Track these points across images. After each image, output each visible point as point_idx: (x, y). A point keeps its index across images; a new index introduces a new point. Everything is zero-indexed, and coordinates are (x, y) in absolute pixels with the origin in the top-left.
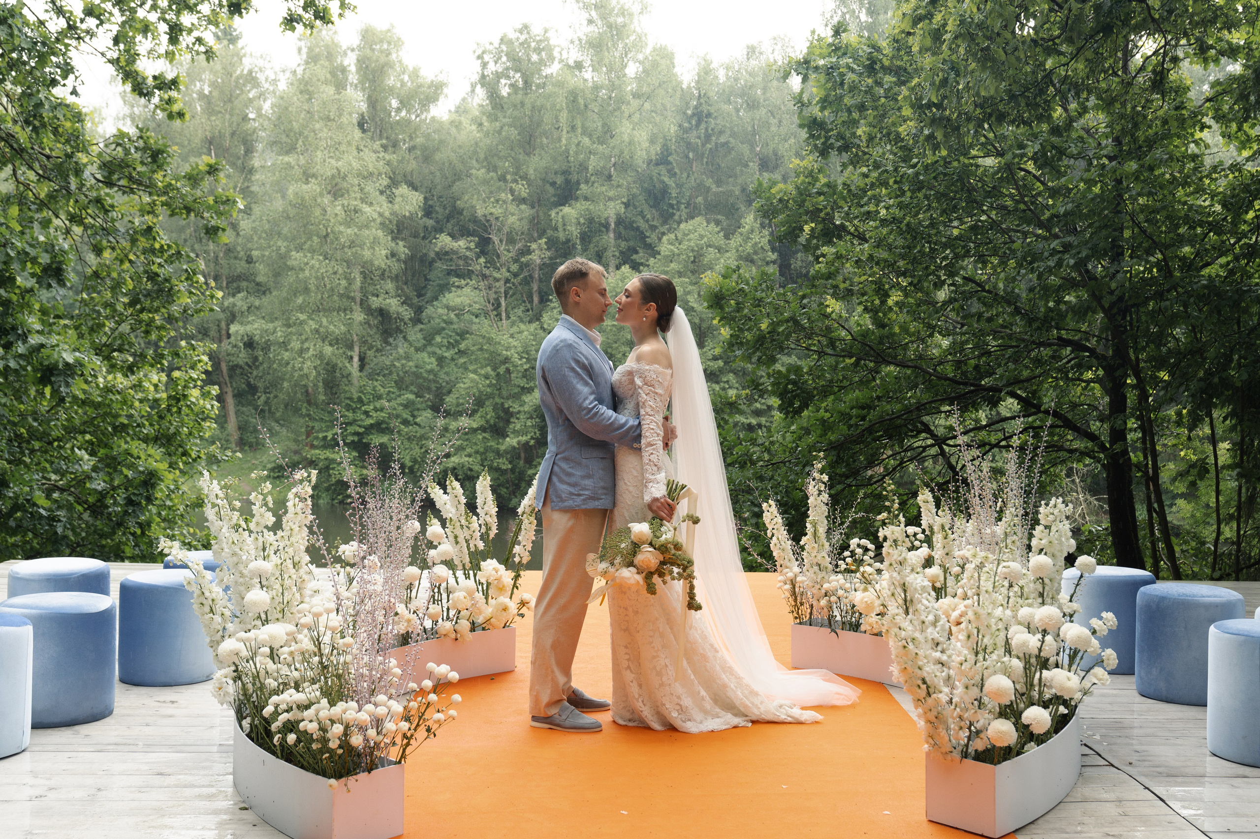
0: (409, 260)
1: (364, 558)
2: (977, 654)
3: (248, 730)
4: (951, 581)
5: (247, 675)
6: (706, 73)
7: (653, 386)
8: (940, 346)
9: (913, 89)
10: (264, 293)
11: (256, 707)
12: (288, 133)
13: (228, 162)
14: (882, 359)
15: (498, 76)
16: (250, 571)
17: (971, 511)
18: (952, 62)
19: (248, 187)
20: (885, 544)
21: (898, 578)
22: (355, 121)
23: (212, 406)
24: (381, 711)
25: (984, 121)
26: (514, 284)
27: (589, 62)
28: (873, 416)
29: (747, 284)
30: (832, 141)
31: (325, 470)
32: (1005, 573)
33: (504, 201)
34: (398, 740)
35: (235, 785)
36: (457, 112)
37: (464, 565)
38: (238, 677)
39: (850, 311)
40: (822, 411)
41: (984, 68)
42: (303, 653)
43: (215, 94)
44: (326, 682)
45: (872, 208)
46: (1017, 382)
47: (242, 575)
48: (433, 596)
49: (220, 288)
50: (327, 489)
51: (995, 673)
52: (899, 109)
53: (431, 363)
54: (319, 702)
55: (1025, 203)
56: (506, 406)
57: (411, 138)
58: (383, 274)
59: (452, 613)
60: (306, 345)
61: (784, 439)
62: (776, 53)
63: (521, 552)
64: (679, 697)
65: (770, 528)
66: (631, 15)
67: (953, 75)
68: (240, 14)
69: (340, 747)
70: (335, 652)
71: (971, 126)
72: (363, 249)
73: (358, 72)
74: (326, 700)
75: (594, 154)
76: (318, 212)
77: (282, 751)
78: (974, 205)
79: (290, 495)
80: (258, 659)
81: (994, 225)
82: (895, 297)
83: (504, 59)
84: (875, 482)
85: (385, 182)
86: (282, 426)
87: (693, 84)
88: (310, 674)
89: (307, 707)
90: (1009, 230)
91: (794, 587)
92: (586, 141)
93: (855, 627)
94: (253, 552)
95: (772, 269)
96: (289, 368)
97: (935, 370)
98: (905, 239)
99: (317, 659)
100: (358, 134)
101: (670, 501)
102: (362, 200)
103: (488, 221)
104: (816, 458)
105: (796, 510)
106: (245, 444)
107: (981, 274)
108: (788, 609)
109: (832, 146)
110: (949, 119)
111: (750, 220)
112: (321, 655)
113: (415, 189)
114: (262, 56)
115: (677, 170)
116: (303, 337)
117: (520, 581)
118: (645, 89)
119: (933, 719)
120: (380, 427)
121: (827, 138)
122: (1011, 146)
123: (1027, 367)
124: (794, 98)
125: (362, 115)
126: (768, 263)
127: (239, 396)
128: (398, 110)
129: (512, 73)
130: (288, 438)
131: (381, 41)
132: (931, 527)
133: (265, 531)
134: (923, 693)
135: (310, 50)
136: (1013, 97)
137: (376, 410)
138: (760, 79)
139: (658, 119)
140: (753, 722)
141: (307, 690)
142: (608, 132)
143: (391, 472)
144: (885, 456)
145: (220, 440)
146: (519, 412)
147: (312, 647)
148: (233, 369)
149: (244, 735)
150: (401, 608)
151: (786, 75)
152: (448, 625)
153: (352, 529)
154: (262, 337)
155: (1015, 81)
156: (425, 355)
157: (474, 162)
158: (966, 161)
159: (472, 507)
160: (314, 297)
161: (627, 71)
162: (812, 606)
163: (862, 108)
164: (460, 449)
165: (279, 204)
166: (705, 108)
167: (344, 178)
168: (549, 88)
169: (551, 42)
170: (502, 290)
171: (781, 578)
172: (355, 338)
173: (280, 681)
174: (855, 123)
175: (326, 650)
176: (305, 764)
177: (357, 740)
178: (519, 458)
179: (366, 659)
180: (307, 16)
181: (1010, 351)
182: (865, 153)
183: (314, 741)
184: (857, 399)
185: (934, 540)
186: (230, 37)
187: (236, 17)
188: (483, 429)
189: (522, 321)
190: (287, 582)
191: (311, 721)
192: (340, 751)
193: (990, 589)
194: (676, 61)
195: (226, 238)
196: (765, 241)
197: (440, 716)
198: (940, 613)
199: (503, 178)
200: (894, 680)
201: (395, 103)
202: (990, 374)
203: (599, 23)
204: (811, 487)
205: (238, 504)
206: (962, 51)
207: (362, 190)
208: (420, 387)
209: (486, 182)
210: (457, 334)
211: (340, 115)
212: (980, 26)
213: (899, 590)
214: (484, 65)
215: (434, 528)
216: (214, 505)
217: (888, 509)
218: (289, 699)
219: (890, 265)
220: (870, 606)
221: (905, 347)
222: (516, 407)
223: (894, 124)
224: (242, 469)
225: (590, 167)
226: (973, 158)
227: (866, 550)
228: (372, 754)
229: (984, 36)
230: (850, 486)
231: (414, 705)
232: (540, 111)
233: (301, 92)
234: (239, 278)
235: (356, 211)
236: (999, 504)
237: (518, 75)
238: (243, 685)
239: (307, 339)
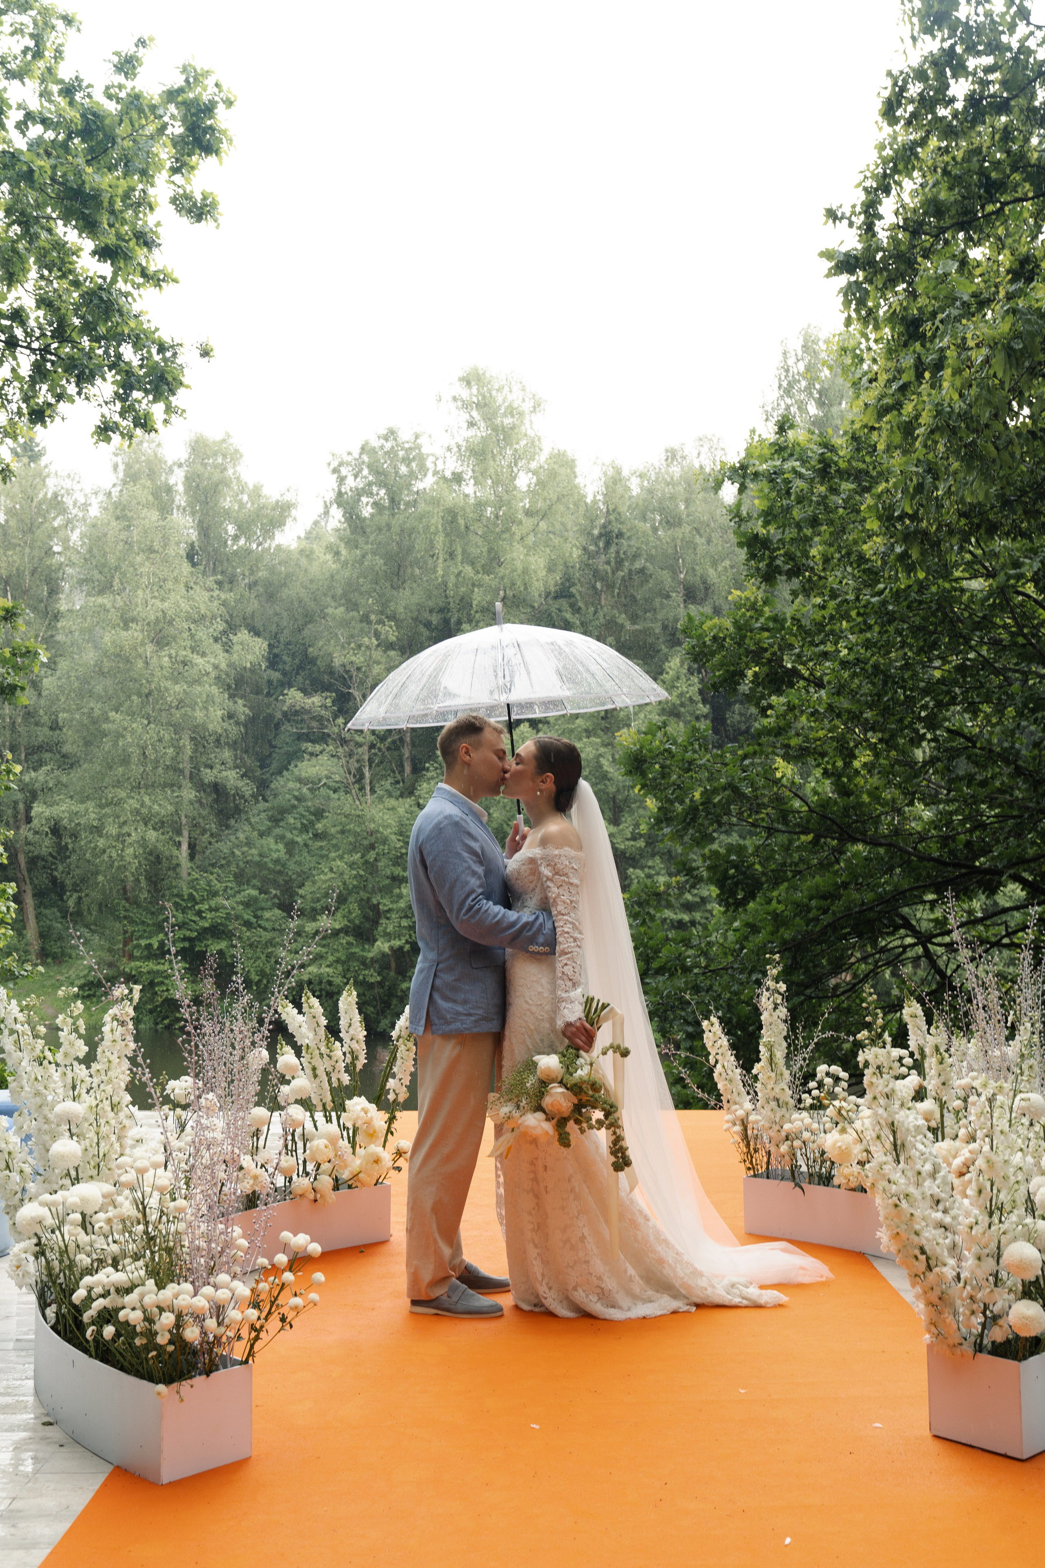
0: (251, 721)
1: (200, 1097)
2: (991, 1214)
3: (53, 1321)
4: (949, 1119)
5: (52, 1249)
6: (615, 483)
7: (566, 875)
8: (920, 818)
9: (879, 496)
10: (72, 766)
11: (63, 1291)
12: (101, 567)
13: (28, 606)
14: (848, 836)
15: (359, 493)
16: (57, 1116)
17: (973, 1027)
18: (929, 463)
19: (52, 636)
20: (866, 1072)
21: (885, 1115)
22: (183, 553)
23: (8, 908)
24: (223, 1294)
25: (971, 534)
26: (380, 749)
27: (470, 473)
28: (838, 907)
29: (675, 743)
30: (778, 562)
31: (149, 988)
32: (1023, 1108)
33: (367, 647)
34: (245, 1333)
35: (37, 1393)
36: (307, 538)
37: (324, 1105)
38: (40, 1252)
39: (805, 775)
40: (774, 902)
41: (970, 468)
42: (123, 1221)
43: (13, 523)
44: (153, 1259)
45: (829, 647)
46: (1022, 861)
47: (47, 1121)
48: (286, 1146)
49: (18, 762)
50: (151, 1012)
51: (1015, 1239)
52: (864, 520)
53: (278, 850)
54: (143, 1284)
55: (1025, 636)
56: (375, 901)
57: (252, 572)
58: (218, 741)
59: (310, 1167)
60: (125, 829)
61: (726, 939)
62: (702, 456)
63: (396, 1087)
64: (600, 1278)
65: (713, 1053)
66: (521, 414)
67: (929, 479)
68: (43, 423)
69: (171, 1342)
70: (164, 1218)
71: (954, 541)
72: (193, 710)
73: (186, 492)
74: (152, 1281)
75: (480, 586)
76: (140, 664)
77: (97, 1348)
78: (959, 640)
79: (107, 1018)
80: (66, 1229)
81: (986, 663)
82: (864, 757)
83: (365, 472)
84: (843, 993)
85: (220, 626)
86: (93, 932)
87: (600, 497)
88: (132, 1247)
89: (129, 1291)
90: (1006, 669)
91: (745, 1129)
92: (468, 570)
93: (826, 1180)
94: (60, 1091)
95: (704, 725)
96: (105, 857)
97: (915, 848)
98: (873, 684)
99: (141, 1227)
100: (186, 568)
101: (588, 1026)
102: (193, 650)
103: (347, 672)
104: (769, 962)
105: (744, 1030)
106: (47, 956)
107: (970, 725)
108: (739, 1157)
109: (778, 570)
110: (925, 533)
111: (675, 663)
112: (147, 1224)
113: (257, 634)
114: (69, 476)
115: (580, 604)
116: (122, 820)
117: (395, 1125)
118: (540, 504)
119: (936, 1301)
120: (216, 931)
121: (773, 559)
122: (1004, 566)
123: (1033, 843)
124: (730, 511)
125: (192, 545)
126: (698, 718)
127: (39, 894)
128: (236, 538)
129: (375, 489)
130: (102, 948)
131: (215, 454)
132: (922, 1050)
133: (75, 1063)
134: (921, 1266)
135: (128, 466)
136: (1006, 503)
137: (211, 910)
138: (680, 489)
139: (556, 541)
140: (698, 1306)
141: (128, 1268)
142: (494, 560)
143: (232, 987)
144: (853, 960)
145: (17, 950)
146: (389, 911)
147: (134, 1213)
148: (33, 861)
149: (48, 1327)
150: (246, 1161)
151: (718, 485)
152: (305, 1182)
153: (186, 1060)
154: (71, 821)
155: (1008, 484)
156: (271, 840)
157: (329, 599)
158: (947, 585)
159: (333, 1030)
160: (136, 770)
161: (518, 483)
162: (769, 1154)
163: (814, 522)
164: (318, 958)
165: (90, 656)
166: (615, 528)
167: (170, 623)
168: (422, 507)
169: (424, 450)
170: (366, 757)
171: (729, 1117)
172: (184, 820)
173: (95, 1256)
174: (807, 540)
175: (153, 1217)
176: (126, 1364)
177: (192, 1334)
178: (388, 967)
179: (203, 1227)
180: (124, 423)
181: (1011, 822)
182: (820, 578)
183: (137, 1334)
184: (817, 887)
185: (926, 1065)
186: (31, 453)
187: (38, 427)
188: (345, 931)
189: (390, 795)
190: (104, 1129)
191: (134, 1309)
192: (171, 1348)
193: (1006, 1128)
194: (577, 470)
195: (25, 699)
196: (696, 688)
197: (298, 1301)
198: (940, 1160)
199: (365, 619)
200: (883, 1249)
201: (231, 529)
202: (985, 852)
203: (482, 425)
204: (763, 999)
205: (42, 1030)
206: (941, 448)
207: (192, 636)
208: (264, 880)
209: (345, 623)
210: (311, 813)
211: (165, 546)
212: (964, 416)
213: (887, 1132)
214: (342, 480)
215: (287, 1058)
216: (12, 1032)
217: (868, 1026)
218: (106, 1280)
219: (855, 717)
220: (845, 1153)
221: (877, 821)
222: (386, 903)
223: (855, 542)
224: (44, 986)
225: (475, 603)
226: (957, 580)
227: (837, 1079)
228: (211, 1351)
229: (967, 427)
230: (810, 998)
231: (264, 1286)
232: (410, 536)
233: (117, 518)
234: (40, 748)
235: (184, 663)
236: (1010, 1019)
237: (382, 492)
238: (48, 1262)
239: (125, 823)
